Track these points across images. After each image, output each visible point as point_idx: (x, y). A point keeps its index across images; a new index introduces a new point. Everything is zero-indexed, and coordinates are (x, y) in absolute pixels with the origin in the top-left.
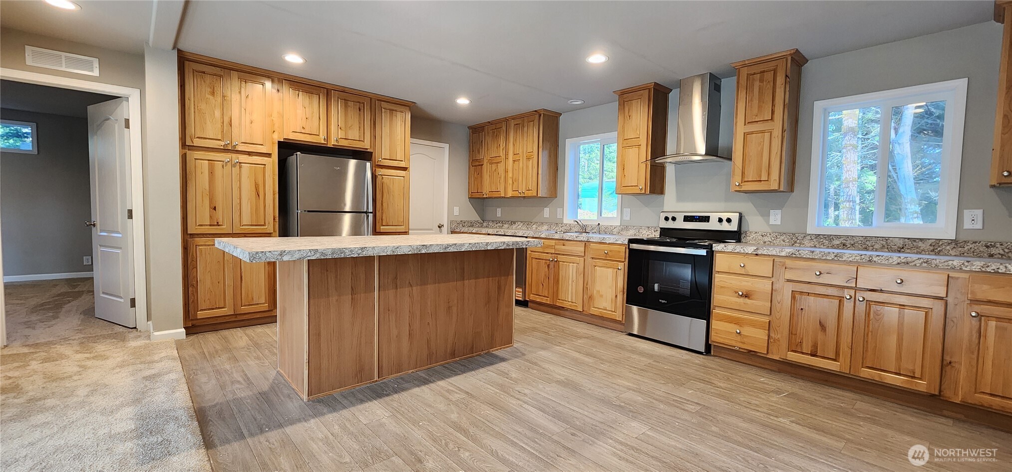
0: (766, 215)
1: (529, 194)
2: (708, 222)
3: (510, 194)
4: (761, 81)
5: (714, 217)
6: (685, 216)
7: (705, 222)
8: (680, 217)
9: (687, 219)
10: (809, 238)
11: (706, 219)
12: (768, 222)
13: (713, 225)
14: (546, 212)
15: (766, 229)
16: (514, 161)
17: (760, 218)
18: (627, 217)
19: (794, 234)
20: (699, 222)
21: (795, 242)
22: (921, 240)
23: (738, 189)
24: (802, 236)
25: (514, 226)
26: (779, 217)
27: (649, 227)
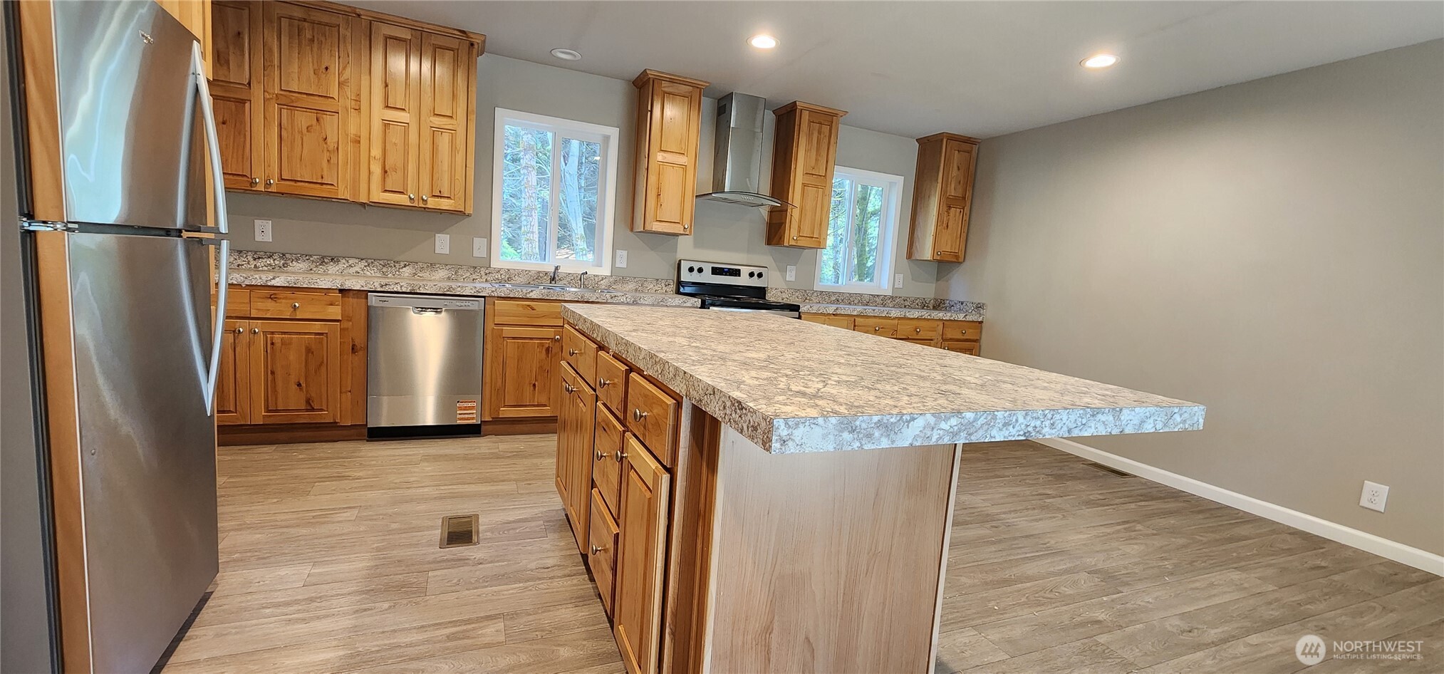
0: (783, 271)
1: (445, 204)
2: (739, 276)
3: (379, 196)
4: (820, 133)
5: (745, 271)
6: (712, 268)
7: (736, 276)
8: (707, 269)
9: (716, 271)
10: (815, 294)
11: (736, 273)
12: (784, 278)
13: (742, 280)
14: (443, 243)
15: (783, 286)
16: (386, 125)
17: (778, 273)
18: (622, 263)
19: (805, 291)
20: (730, 275)
21: (806, 299)
22: (878, 296)
23: (792, 243)
24: (811, 292)
25: (332, 268)
26: (794, 273)
27: (657, 280)
